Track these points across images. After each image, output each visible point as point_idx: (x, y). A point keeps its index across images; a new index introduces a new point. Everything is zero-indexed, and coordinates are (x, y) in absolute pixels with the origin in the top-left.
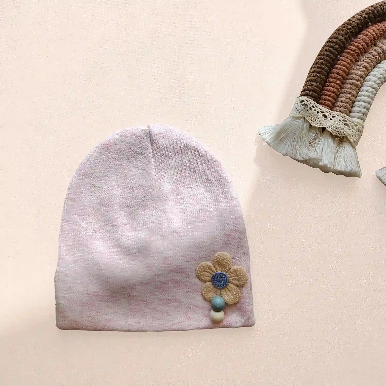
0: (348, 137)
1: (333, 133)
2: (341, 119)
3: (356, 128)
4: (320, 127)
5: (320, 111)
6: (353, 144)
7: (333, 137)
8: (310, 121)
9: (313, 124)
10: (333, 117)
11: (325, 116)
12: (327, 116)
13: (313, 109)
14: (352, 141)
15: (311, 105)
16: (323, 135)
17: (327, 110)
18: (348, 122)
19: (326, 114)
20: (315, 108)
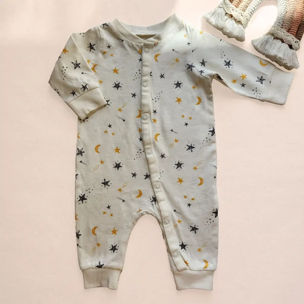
0: (242, 21)
1: (235, 18)
2: (240, 12)
3: (246, 18)
4: (230, 14)
5: (231, 7)
6: (243, 25)
7: (235, 20)
8: (226, 10)
9: (227, 12)
10: (237, 11)
11: (233, 10)
12: (234, 10)
13: (228, 5)
14: (243, 23)
15: (228, 3)
16: (231, 19)
17: (235, 7)
18: (242, 14)
19: (234, 9)
20: (229, 5)
